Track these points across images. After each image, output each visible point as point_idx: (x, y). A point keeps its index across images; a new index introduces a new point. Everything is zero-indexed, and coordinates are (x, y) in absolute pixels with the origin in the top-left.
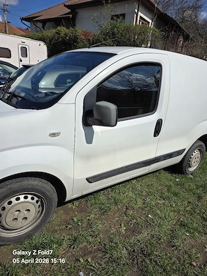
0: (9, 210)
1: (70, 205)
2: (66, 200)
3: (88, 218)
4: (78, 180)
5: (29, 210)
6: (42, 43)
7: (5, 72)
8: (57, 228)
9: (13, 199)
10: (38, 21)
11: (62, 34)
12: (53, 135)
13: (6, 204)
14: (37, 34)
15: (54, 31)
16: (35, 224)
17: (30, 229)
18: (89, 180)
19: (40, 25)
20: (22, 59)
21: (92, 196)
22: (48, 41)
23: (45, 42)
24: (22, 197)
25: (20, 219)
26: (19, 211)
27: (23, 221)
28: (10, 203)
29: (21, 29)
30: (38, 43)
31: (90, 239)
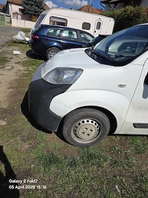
0: (82, 126)
1: (114, 137)
2: (115, 133)
3: (126, 151)
4: (127, 122)
5: (91, 130)
6: (112, 19)
7: (85, 39)
8: (103, 149)
9: (85, 121)
10: (111, 3)
11: (128, 12)
12: (121, 86)
13: (81, 122)
14: (110, 12)
15: (123, 9)
16: (92, 141)
17: (89, 142)
18: (135, 125)
19: (112, 6)
20: (97, 30)
21: (131, 137)
22: (116, 18)
23: (114, 18)
24: (90, 121)
25: (86, 134)
26: (87, 129)
27: (87, 136)
28: (83, 122)
29: (98, 10)
30: (109, 19)
31: (126, 166)
